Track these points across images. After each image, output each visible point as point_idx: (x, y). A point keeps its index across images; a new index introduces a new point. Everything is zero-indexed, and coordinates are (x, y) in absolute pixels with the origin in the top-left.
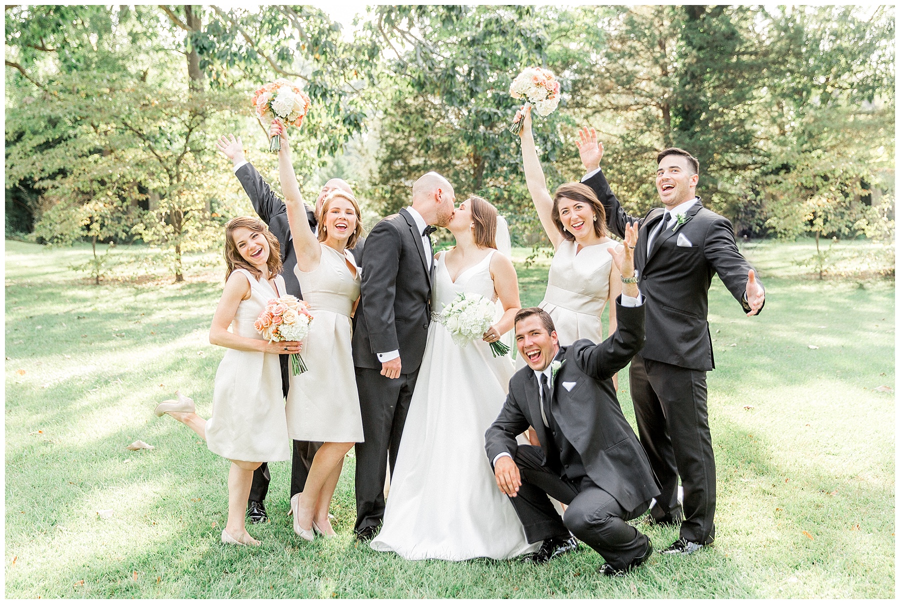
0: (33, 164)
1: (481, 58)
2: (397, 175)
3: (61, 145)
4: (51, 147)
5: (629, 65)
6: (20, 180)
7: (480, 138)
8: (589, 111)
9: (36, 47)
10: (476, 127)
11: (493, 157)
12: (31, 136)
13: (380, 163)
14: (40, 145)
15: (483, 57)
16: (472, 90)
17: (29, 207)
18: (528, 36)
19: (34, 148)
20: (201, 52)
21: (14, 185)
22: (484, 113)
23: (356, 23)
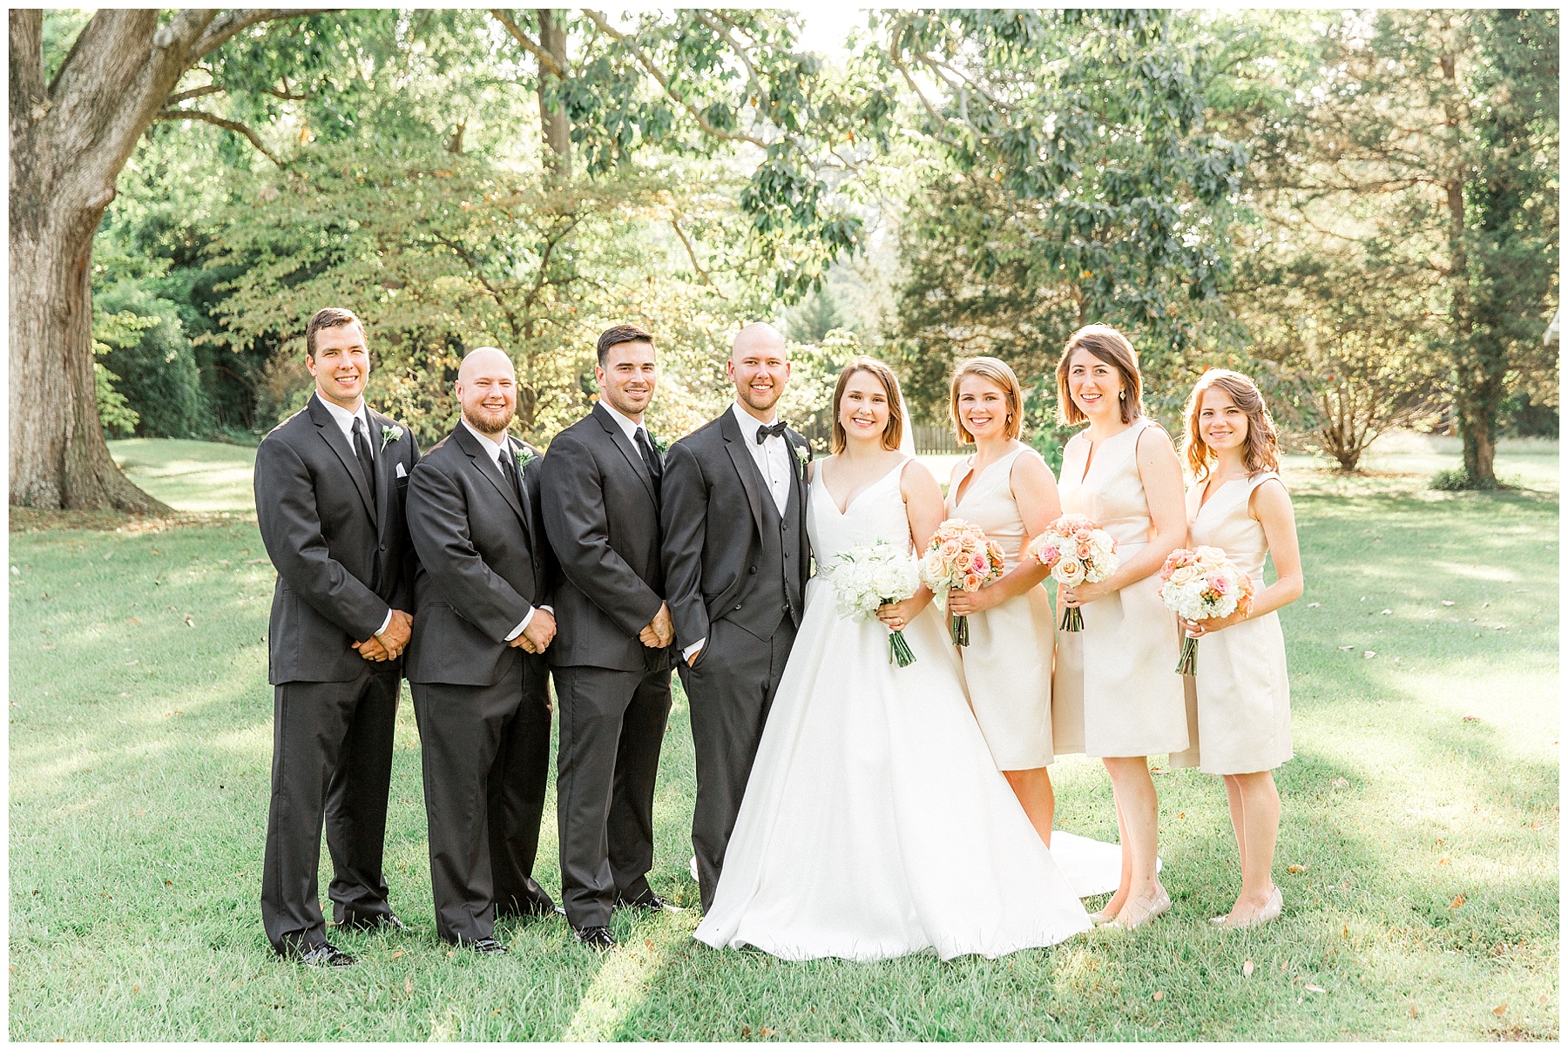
0: (279, 309)
1: (1078, 110)
2: (932, 318)
3: (327, 274)
4: (306, 279)
5: (1381, 106)
6: (256, 337)
7: (1074, 255)
8: (1301, 195)
9: (276, 93)
10: (1065, 235)
11: (1100, 289)
12: (273, 258)
13: (899, 295)
14: (289, 276)
15: (1081, 107)
16: (1060, 168)
17: (247, 379)
18: (1156, 76)
19: (279, 279)
20: (575, 116)
21: (246, 345)
22: (1082, 211)
23: (851, 45)
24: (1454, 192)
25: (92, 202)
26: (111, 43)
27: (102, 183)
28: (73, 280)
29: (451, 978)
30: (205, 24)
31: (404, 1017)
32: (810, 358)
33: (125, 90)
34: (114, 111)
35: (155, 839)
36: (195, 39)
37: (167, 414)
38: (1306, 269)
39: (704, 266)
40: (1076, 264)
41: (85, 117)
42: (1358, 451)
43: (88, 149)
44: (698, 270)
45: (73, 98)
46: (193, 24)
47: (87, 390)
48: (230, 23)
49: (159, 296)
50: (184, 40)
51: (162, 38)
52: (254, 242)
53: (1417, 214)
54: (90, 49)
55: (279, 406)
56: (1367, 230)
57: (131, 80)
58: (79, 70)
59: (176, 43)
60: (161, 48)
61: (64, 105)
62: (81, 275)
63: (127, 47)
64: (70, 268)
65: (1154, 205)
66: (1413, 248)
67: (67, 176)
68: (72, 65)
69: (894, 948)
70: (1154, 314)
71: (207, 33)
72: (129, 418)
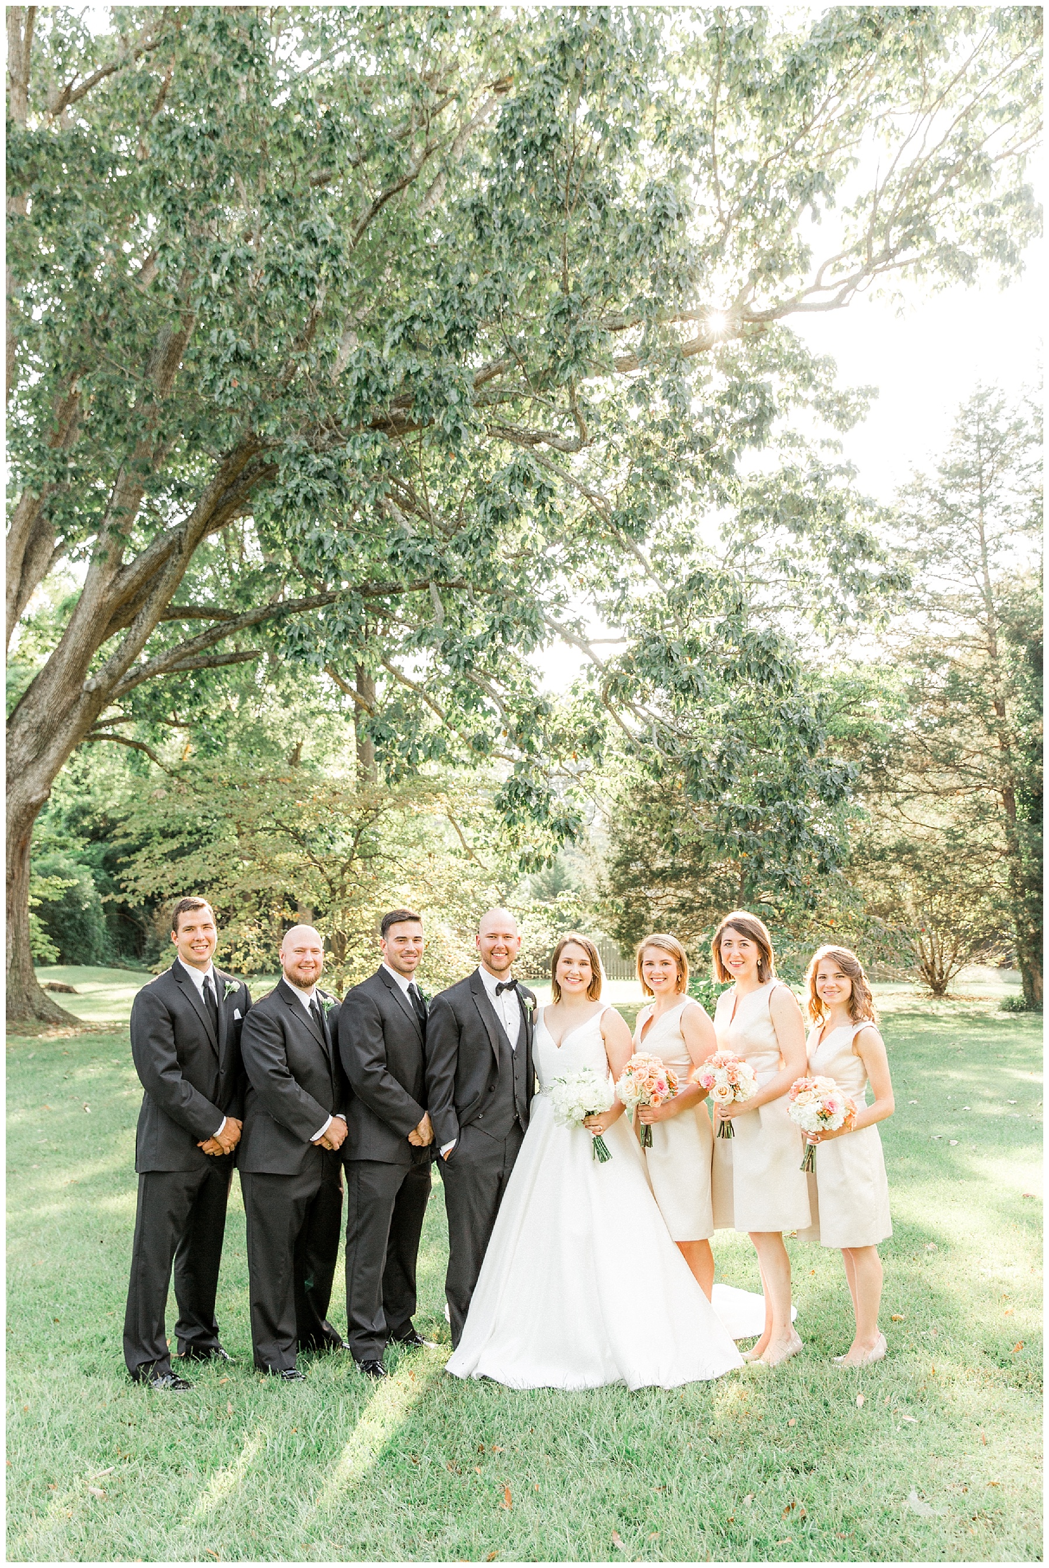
0: (163, 876)
1: (736, 739)
2: (634, 882)
3: (199, 851)
4: (184, 855)
5: (953, 734)
6: (146, 897)
7: (734, 841)
8: (898, 797)
9: (168, 722)
10: (728, 827)
12: (161, 840)
13: (611, 865)
14: (171, 852)
15: (738, 736)
16: (724, 780)
17: (140, 923)
18: (790, 717)
19: (164, 854)
20: (378, 743)
21: (139, 903)
22: (739, 810)
23: (575, 692)
24: (1008, 795)
25: (34, 799)
26: (53, 688)
27: (41, 786)
28: (18, 854)
29: (262, 1403)
30: (120, 676)
31: (225, 1434)
32: (546, 911)
33: (61, 721)
34: (53, 736)
35: (50, 1284)
36: (111, 687)
37: (81, 948)
38: (902, 850)
39: (470, 844)
40: (735, 848)
41: (31, 740)
42: (946, 981)
43: (33, 762)
44: (466, 848)
45: (25, 726)
46: (111, 676)
47: (23, 933)
48: (138, 674)
49: (79, 863)
50: (105, 687)
51: (88, 685)
52: (148, 829)
53: (981, 812)
54: (38, 693)
55: (162, 942)
56: (946, 822)
57: (65, 714)
58: (29, 707)
59: (98, 689)
60: (88, 692)
61: (18, 731)
62: (23, 851)
63: (64, 691)
64: (15, 846)
65: (791, 807)
66: (980, 835)
67: (17, 781)
68: (25, 704)
69: (594, 1380)
70: (793, 883)
71: (121, 682)
72: (52, 952)
